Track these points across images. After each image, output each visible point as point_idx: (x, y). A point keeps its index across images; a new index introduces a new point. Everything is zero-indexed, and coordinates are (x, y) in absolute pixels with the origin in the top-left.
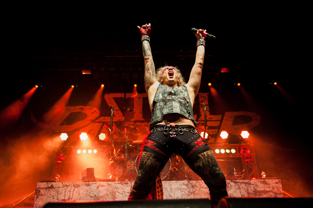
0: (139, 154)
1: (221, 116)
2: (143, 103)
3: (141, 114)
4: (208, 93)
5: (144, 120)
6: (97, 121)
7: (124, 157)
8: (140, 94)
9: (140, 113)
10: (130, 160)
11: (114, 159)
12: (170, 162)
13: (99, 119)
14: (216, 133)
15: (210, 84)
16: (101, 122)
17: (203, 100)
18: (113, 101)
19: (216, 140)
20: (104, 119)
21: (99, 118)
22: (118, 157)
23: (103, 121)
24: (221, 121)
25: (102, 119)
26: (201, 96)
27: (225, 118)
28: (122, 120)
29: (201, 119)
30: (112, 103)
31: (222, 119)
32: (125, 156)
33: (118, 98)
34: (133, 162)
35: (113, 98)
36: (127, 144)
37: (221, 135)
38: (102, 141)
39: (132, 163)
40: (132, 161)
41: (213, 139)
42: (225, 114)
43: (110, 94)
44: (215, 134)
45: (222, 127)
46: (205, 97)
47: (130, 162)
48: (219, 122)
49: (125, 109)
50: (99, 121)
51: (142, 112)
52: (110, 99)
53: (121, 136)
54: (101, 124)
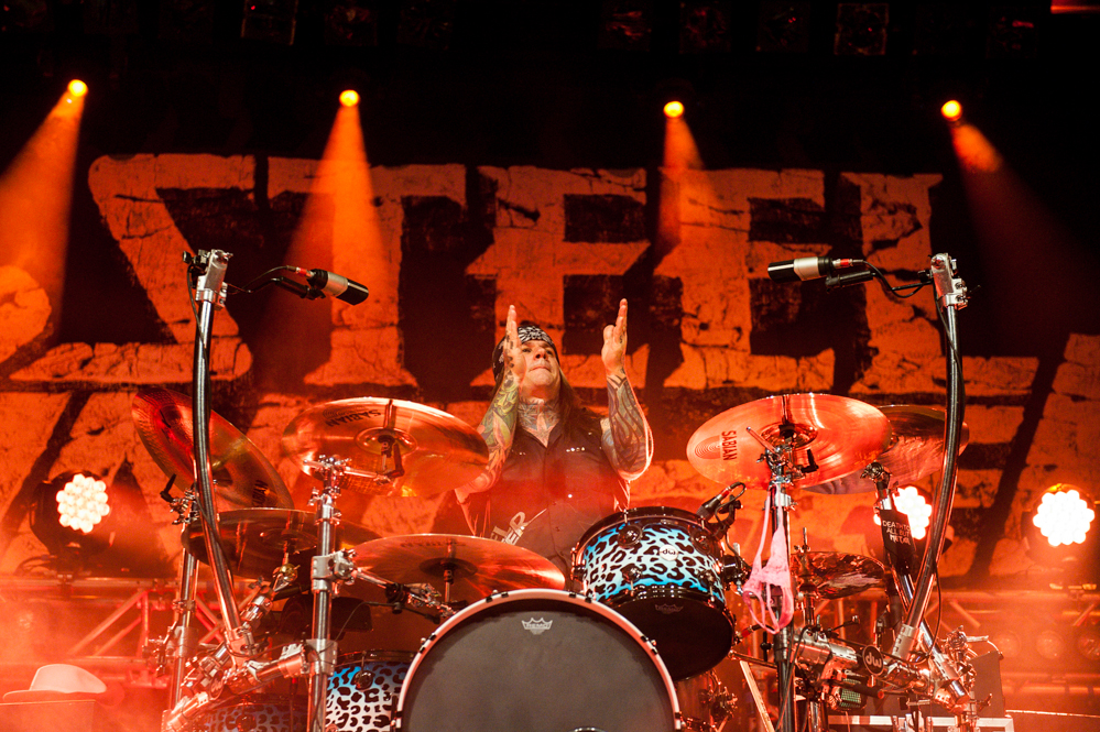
0: (427, 644)
1: (1031, 364)
2: (403, 247)
3: (392, 336)
4: (934, 179)
5: (411, 380)
6: (19, 376)
7: (299, 661)
8: (380, 169)
9: (383, 326)
10: (345, 691)
11: (219, 676)
12: (677, 709)
13: (42, 362)
14: (988, 503)
15: (951, 109)
16: (61, 389)
17: (892, 236)
18: (161, 214)
19: (983, 557)
20: (85, 363)
21: (42, 355)
22: (254, 667)
23: (76, 376)
24: (1033, 405)
25: (65, 360)
26: (875, 204)
27: (1064, 380)
28: (229, 378)
29: (873, 387)
30: (147, 235)
31: (1042, 385)
32: (309, 652)
33: (204, 190)
34: (362, 703)
35: (160, 191)
36: (331, 563)
37: (1037, 521)
38: (78, 534)
39: (359, 717)
40: (356, 698)
41: (968, 549)
42: (1068, 355)
43: (139, 157)
44: (980, 510)
45: (1035, 456)
46: (910, 209)
47: (344, 705)
48: (1016, 415)
49: (311, 281)
50: (45, 377)
51: (396, 320)
52: (134, 199)
53: (259, 498)
54: (59, 403)
